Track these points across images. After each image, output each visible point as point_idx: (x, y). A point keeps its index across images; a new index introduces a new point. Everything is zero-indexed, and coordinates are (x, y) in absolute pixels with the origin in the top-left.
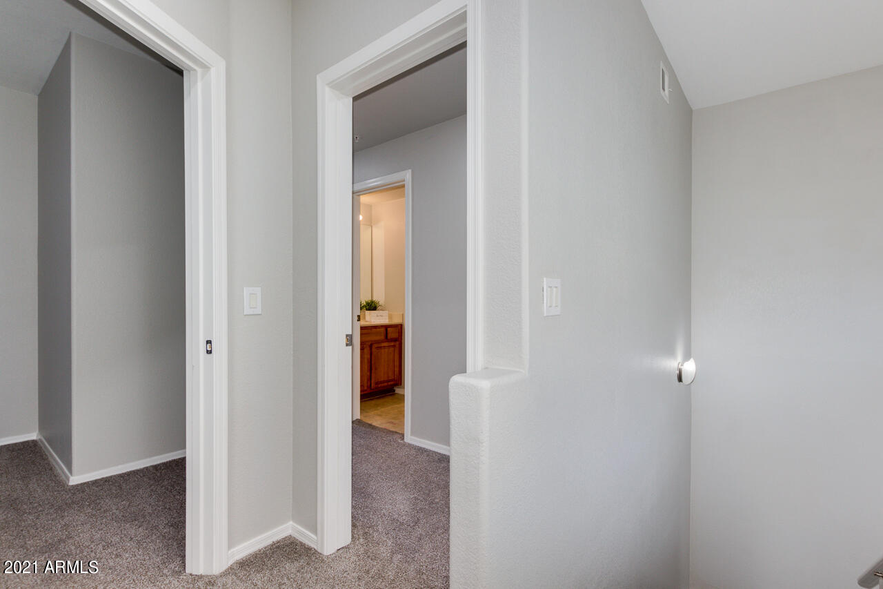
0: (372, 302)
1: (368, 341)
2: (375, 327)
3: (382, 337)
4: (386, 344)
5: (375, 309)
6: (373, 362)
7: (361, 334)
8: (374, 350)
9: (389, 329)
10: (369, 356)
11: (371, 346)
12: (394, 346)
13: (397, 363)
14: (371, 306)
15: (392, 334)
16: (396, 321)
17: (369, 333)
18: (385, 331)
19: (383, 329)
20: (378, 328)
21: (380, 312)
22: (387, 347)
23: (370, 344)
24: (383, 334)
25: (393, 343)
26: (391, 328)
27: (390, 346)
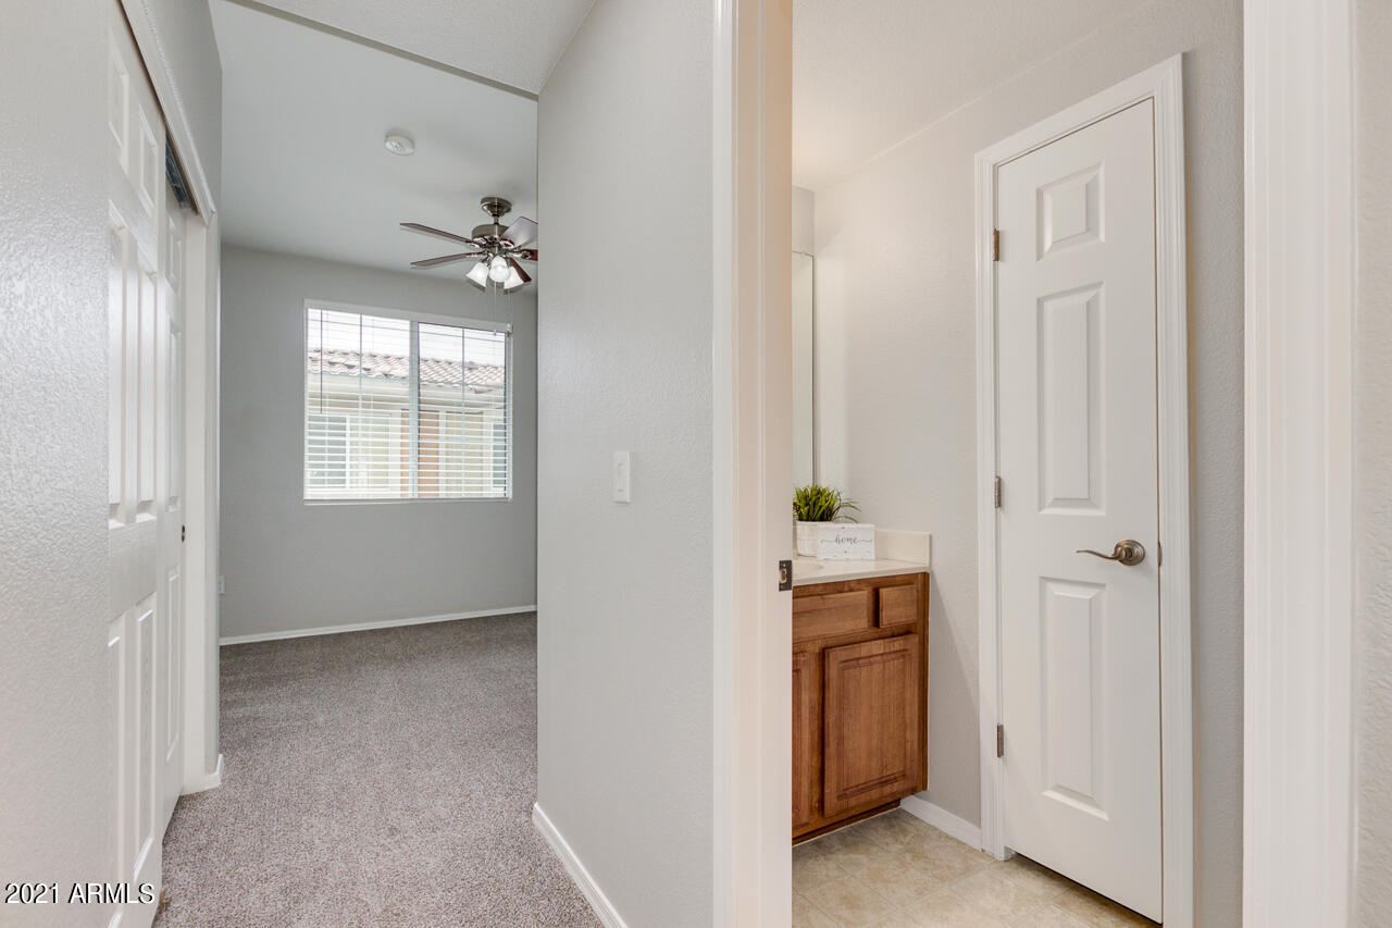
0: (819, 493)
1: (813, 640)
2: (839, 587)
3: (862, 623)
4: (877, 647)
5: (827, 516)
6: (831, 718)
7: (794, 614)
8: (833, 671)
9: (883, 592)
10: (816, 696)
11: (823, 655)
12: (903, 653)
13: (912, 712)
14: (815, 508)
15: (896, 610)
16: (905, 561)
17: (821, 610)
18: (871, 599)
19: (866, 592)
20: (846, 589)
21: (846, 525)
22: (879, 658)
23: (824, 649)
24: (865, 613)
25: (897, 644)
26: (893, 586)
27: (890, 653)
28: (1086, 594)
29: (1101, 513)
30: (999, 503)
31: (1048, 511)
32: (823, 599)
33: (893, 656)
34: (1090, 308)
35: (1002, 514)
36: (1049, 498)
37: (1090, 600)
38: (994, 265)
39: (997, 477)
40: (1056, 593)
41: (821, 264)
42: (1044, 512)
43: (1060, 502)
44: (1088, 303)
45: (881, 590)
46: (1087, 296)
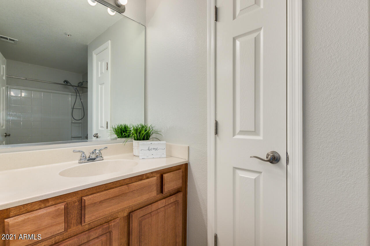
1: (123, 210)
2: (140, 178)
3: (154, 194)
4: (162, 204)
5: (146, 138)
8: (135, 224)
11: (129, 217)
12: (174, 203)
15: (172, 183)
17: (126, 193)
18: (159, 180)
19: (155, 178)
20: (144, 177)
21: (153, 142)
22: (163, 209)
23: (130, 213)
24: (155, 188)
25: (172, 199)
26: (170, 172)
27: (169, 204)
28: (253, 176)
29: (260, 138)
30: (216, 133)
31: (237, 137)
32: (128, 186)
33: (170, 205)
34: (257, 41)
35: (218, 138)
36: (238, 130)
37: (255, 179)
38: (215, 23)
39: (216, 121)
40: (240, 175)
41: (149, 30)
42: (235, 137)
43: (242, 132)
44: (255, 38)
45: (164, 175)
46: (255, 35)
